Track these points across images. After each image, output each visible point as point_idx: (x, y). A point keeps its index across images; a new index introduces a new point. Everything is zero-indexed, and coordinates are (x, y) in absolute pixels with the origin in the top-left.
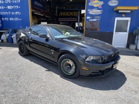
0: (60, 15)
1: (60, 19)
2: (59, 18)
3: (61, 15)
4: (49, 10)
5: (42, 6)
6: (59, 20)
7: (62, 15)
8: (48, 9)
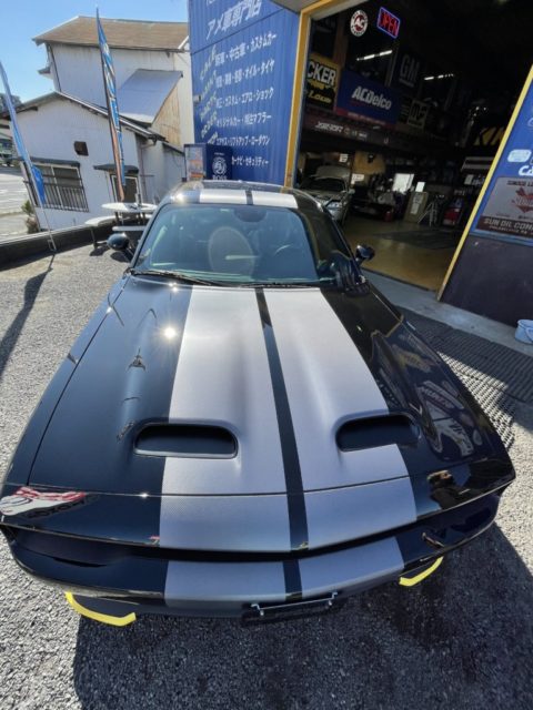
0: (477, 143)
1: (469, 162)
2: (468, 159)
3: (481, 140)
4: (422, 120)
5: (388, 105)
6: (465, 166)
7: (485, 142)
8: (422, 115)
